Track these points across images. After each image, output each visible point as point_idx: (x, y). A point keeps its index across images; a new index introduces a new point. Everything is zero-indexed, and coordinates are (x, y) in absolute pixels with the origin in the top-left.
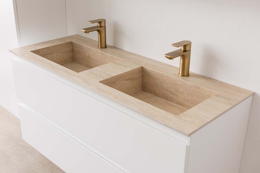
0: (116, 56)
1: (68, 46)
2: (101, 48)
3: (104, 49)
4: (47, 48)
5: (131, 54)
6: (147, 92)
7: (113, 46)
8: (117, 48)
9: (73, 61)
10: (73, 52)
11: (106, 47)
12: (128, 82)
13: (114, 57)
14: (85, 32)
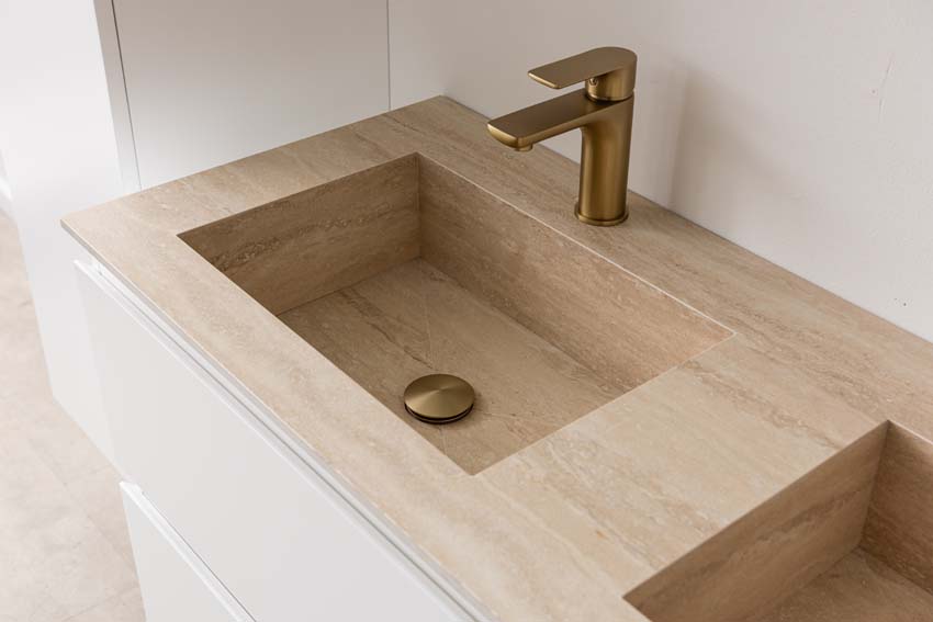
0: (693, 302)
1: (397, 179)
2: (597, 220)
3: (613, 233)
4: (278, 204)
5: (791, 284)
6: (897, 570)
7: (663, 202)
8: (689, 225)
9: (421, 257)
10: (421, 209)
11: (621, 216)
12: (793, 534)
13: (686, 311)
14: (515, 145)
